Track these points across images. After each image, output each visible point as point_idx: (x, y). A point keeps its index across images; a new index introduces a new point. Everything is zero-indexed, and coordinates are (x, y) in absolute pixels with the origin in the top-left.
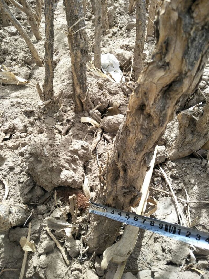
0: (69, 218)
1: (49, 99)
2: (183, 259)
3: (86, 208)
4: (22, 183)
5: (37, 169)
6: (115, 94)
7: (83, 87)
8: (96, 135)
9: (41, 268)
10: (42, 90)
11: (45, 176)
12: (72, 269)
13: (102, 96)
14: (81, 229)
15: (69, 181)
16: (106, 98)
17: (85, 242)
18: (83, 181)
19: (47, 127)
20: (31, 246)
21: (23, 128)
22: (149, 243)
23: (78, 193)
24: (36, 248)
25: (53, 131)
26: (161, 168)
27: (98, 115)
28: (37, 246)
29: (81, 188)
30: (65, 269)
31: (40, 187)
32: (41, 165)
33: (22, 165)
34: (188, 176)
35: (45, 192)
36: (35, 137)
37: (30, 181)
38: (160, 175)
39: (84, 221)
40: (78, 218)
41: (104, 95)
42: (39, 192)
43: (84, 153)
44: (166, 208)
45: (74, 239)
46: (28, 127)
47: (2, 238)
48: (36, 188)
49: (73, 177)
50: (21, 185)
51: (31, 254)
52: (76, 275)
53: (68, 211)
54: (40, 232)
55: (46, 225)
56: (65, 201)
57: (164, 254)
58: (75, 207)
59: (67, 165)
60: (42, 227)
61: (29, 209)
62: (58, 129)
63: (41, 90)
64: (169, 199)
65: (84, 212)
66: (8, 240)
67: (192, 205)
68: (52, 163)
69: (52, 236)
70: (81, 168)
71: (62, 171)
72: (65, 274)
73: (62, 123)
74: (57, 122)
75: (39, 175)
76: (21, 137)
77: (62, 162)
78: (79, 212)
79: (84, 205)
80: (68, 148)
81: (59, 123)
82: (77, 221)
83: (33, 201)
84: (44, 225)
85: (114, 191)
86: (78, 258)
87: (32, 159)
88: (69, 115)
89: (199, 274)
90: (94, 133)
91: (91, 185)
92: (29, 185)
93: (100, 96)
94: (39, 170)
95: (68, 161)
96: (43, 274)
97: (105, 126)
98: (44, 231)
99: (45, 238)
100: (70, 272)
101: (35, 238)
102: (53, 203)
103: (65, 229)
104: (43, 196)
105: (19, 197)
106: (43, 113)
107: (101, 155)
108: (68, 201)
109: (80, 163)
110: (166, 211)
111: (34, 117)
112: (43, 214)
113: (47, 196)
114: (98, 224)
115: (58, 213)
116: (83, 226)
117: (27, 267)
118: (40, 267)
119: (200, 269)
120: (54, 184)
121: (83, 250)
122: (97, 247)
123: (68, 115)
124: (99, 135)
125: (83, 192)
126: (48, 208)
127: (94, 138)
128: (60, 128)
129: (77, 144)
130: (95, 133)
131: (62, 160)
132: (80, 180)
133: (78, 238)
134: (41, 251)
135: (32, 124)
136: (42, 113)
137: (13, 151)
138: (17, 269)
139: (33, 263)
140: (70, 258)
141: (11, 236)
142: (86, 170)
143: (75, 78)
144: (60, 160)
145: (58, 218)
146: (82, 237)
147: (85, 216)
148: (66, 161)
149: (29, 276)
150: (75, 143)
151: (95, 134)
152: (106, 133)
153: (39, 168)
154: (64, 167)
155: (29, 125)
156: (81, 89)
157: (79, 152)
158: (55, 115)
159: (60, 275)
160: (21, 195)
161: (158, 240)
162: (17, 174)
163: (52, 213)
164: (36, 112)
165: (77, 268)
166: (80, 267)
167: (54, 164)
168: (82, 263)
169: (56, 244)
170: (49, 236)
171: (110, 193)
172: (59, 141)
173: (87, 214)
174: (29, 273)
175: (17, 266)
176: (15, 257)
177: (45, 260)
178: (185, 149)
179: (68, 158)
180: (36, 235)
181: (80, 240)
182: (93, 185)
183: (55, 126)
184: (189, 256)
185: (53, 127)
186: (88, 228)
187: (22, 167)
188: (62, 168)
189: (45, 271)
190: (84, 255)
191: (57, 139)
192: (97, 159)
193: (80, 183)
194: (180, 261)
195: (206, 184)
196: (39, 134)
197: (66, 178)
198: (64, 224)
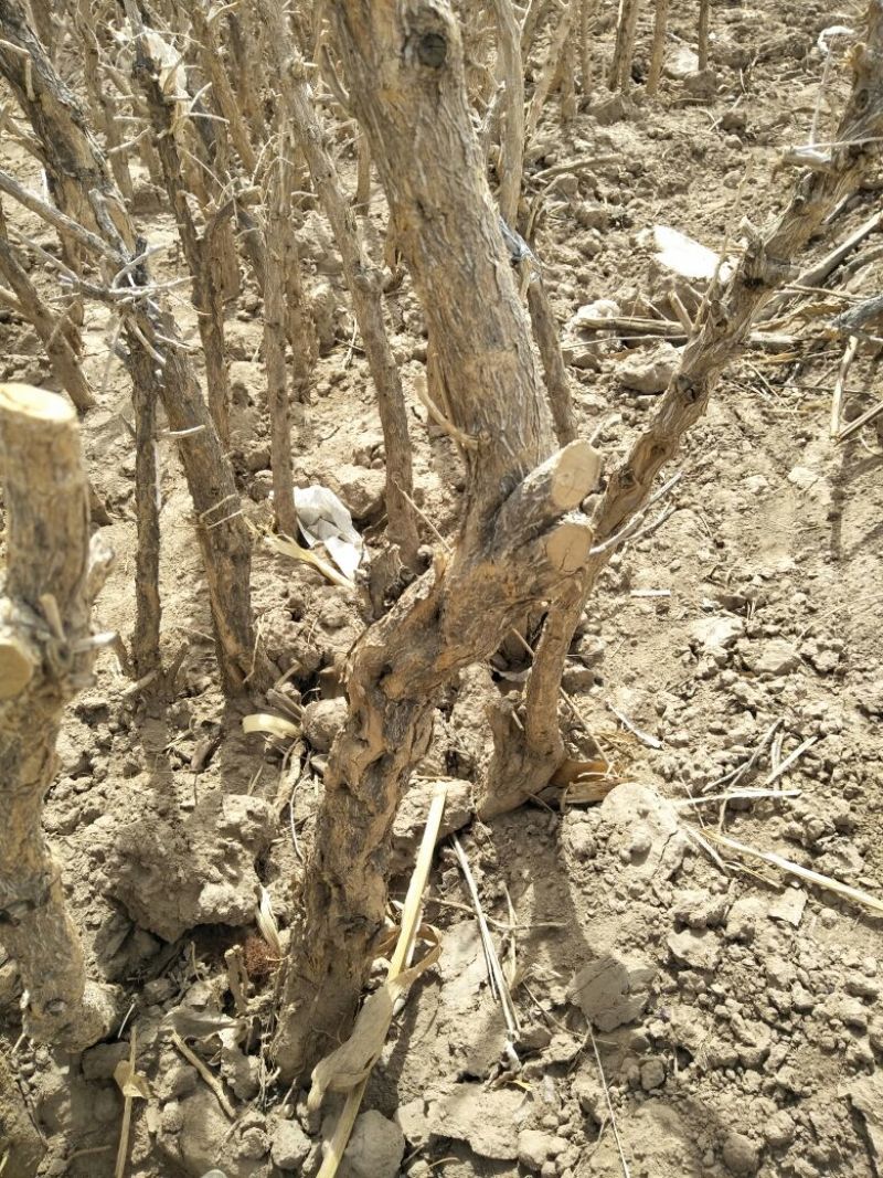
0: (227, 1003)
1: (148, 670)
2: (493, 1064)
3: (269, 973)
4: (98, 926)
5: (141, 891)
6: (339, 627)
7: (244, 637)
8: (289, 763)
9: (169, 1132)
10: (129, 650)
11: (162, 906)
12: (242, 1125)
13: (301, 638)
14: (259, 1027)
15: (223, 910)
16: (312, 642)
17: (270, 1057)
18: (259, 904)
19: (149, 753)
20: (139, 1085)
21: (77, 761)
22: (424, 1040)
23: (247, 937)
24: (151, 1088)
25: (164, 763)
26: (457, 843)
27: (292, 697)
28: (155, 1084)
29: (254, 923)
30: (225, 1129)
31: (148, 931)
32: (151, 879)
33: (92, 877)
34: (518, 860)
35: (162, 943)
36: (117, 788)
37: (120, 918)
38: (455, 863)
39: (266, 1007)
40: (250, 1001)
41: (306, 637)
42: (145, 946)
43: (256, 830)
44: (464, 949)
45: (244, 1054)
46: (92, 756)
47: (64, 1075)
48: (136, 936)
49: (232, 899)
50: (95, 933)
51: (139, 1103)
52: (253, 1136)
53: (224, 987)
54: (157, 1048)
55: (172, 1028)
56: (215, 961)
57: (452, 1059)
58: (240, 974)
59: (215, 872)
60: (161, 1034)
61: (124, 994)
62: (179, 755)
63: (125, 648)
64: (471, 925)
65: (265, 984)
66: (79, 1078)
67: (522, 934)
68: (177, 869)
69: (188, 1053)
70: (251, 871)
71: (202, 887)
72: (228, 1141)
73: (187, 732)
74: (176, 731)
75: (147, 905)
76: (78, 792)
77: (203, 864)
78: (251, 986)
79: (263, 966)
80: (214, 822)
81: (181, 735)
82: (248, 1008)
83: (133, 970)
84: (167, 1028)
85: (324, 929)
86: (256, 1100)
87: (126, 868)
88: (209, 702)
89: (523, 1090)
90: (282, 756)
91: (280, 912)
92: (117, 931)
93: (294, 640)
94: (146, 892)
95: (217, 861)
96: (176, 1145)
97: (313, 734)
98: (166, 1044)
99: (172, 1063)
100: (237, 1134)
101: (147, 1064)
102: (186, 971)
103: (220, 1033)
104: (156, 955)
105: (96, 967)
106: (133, 713)
107: (303, 823)
108: (224, 961)
109: (248, 858)
110: (463, 957)
111: (106, 722)
112: (161, 1003)
113: (169, 954)
114: (297, 1008)
115: (200, 995)
116: (265, 1021)
117: (133, 1137)
118: (165, 1132)
119: (527, 1082)
120: (184, 923)
121: (267, 1079)
122: (301, 1066)
123: (204, 705)
124: (296, 762)
125: (259, 933)
126: (173, 984)
127: (284, 773)
128: (186, 748)
129: (236, 809)
130: (286, 755)
131: (202, 860)
132: (250, 904)
133: (255, 1050)
134: (164, 1093)
135: (105, 747)
136: (130, 712)
137: (64, 840)
138: (109, 1147)
139: (147, 1125)
140: (236, 1101)
141: (86, 1066)
142: (264, 870)
143: (222, 618)
144: (196, 861)
145: (200, 1008)
146: (264, 1046)
147: (267, 995)
148: (212, 862)
149: (139, 1158)
150: (231, 805)
151: (285, 760)
152: (316, 752)
153: (145, 888)
154: (207, 878)
155: (97, 751)
156: (237, 641)
157: (243, 830)
158: (169, 710)
159: (215, 1143)
160: (99, 959)
161: (442, 1029)
162: (82, 905)
163: (184, 996)
164: (112, 706)
165: (254, 1120)
166: (262, 1118)
167: (181, 873)
168: (265, 1111)
169: (199, 1073)
170: (180, 1054)
171: (317, 934)
172: (186, 793)
173: (272, 988)
174: (137, 1153)
175: (108, 1139)
176: (100, 1118)
177: (177, 1113)
178: (510, 791)
179: (216, 852)
180: (149, 1056)
181: (258, 1055)
182: (284, 909)
183: (171, 745)
184: (505, 1057)
185: (165, 752)
186: (276, 1022)
187: (92, 883)
188: (202, 879)
189: (178, 1139)
190: (270, 1092)
191: (181, 789)
192: (291, 837)
193: (251, 911)
194: (486, 1068)
195: (550, 880)
196: (127, 777)
197: (214, 905)
198: (216, 1020)
